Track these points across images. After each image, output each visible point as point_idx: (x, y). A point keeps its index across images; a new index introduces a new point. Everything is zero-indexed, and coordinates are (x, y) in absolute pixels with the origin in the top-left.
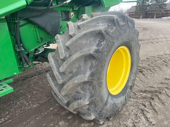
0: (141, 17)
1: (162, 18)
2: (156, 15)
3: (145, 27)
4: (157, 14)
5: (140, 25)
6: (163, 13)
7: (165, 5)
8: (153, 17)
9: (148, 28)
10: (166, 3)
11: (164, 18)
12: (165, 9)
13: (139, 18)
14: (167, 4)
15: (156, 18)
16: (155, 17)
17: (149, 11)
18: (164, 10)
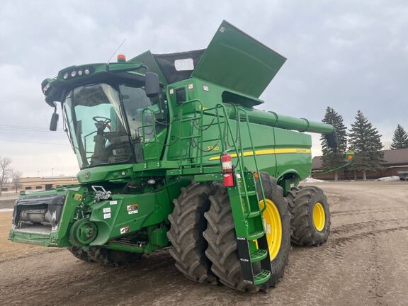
0: (336, 178)
1: (380, 179)
2: (367, 174)
3: (343, 196)
4: (367, 172)
5: (336, 193)
6: (380, 170)
7: (382, 154)
8: (360, 178)
9: (350, 197)
10: (382, 149)
11: (385, 178)
12: (382, 161)
13: (333, 179)
14: (383, 152)
15: (367, 178)
16: (365, 178)
17: (350, 166)
18: (381, 163)
